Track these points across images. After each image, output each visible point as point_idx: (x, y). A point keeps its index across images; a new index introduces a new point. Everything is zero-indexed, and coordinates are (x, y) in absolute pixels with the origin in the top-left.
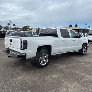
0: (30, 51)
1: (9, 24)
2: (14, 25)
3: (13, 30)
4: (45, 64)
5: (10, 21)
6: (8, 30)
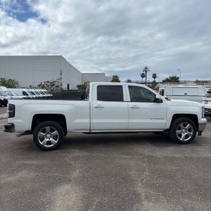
1: (143, 76)
2: (154, 76)
4: (52, 145)
5: (146, 68)
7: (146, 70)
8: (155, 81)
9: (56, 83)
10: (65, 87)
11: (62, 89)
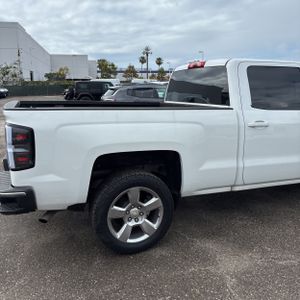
0: (52, 178)
1: (143, 61)
2: (159, 62)
3: (152, 77)
4: (146, 237)
5: (147, 49)
6: (136, 76)
7: (147, 51)
8: (162, 69)
9: (12, 70)
10: (26, 77)
11: (22, 80)
